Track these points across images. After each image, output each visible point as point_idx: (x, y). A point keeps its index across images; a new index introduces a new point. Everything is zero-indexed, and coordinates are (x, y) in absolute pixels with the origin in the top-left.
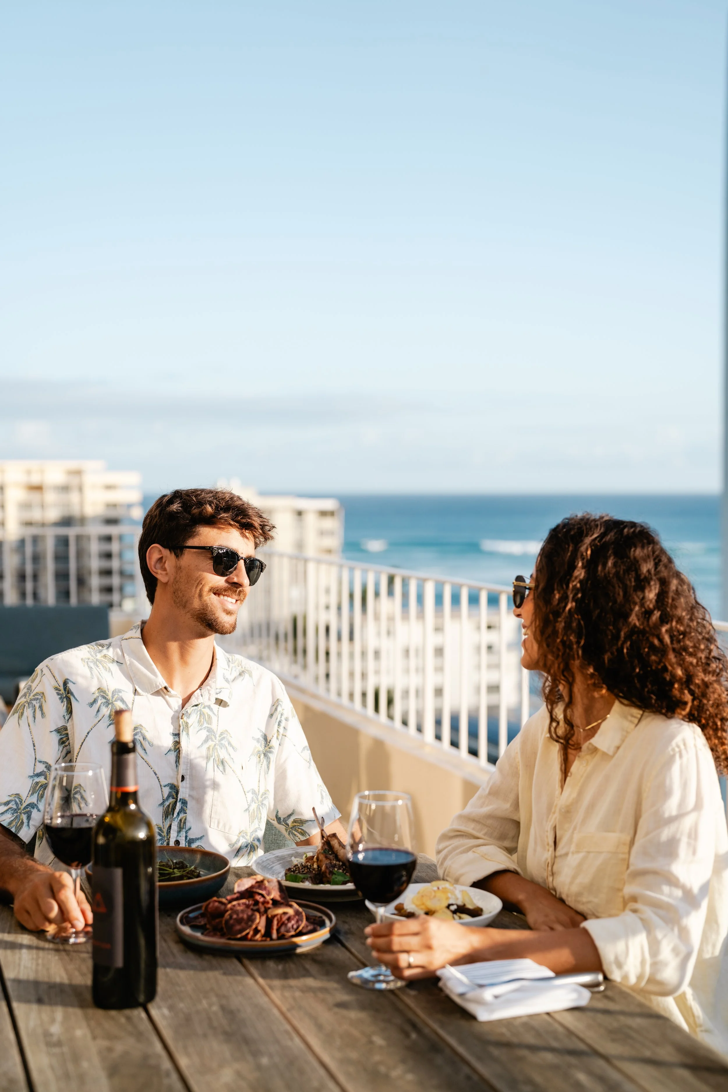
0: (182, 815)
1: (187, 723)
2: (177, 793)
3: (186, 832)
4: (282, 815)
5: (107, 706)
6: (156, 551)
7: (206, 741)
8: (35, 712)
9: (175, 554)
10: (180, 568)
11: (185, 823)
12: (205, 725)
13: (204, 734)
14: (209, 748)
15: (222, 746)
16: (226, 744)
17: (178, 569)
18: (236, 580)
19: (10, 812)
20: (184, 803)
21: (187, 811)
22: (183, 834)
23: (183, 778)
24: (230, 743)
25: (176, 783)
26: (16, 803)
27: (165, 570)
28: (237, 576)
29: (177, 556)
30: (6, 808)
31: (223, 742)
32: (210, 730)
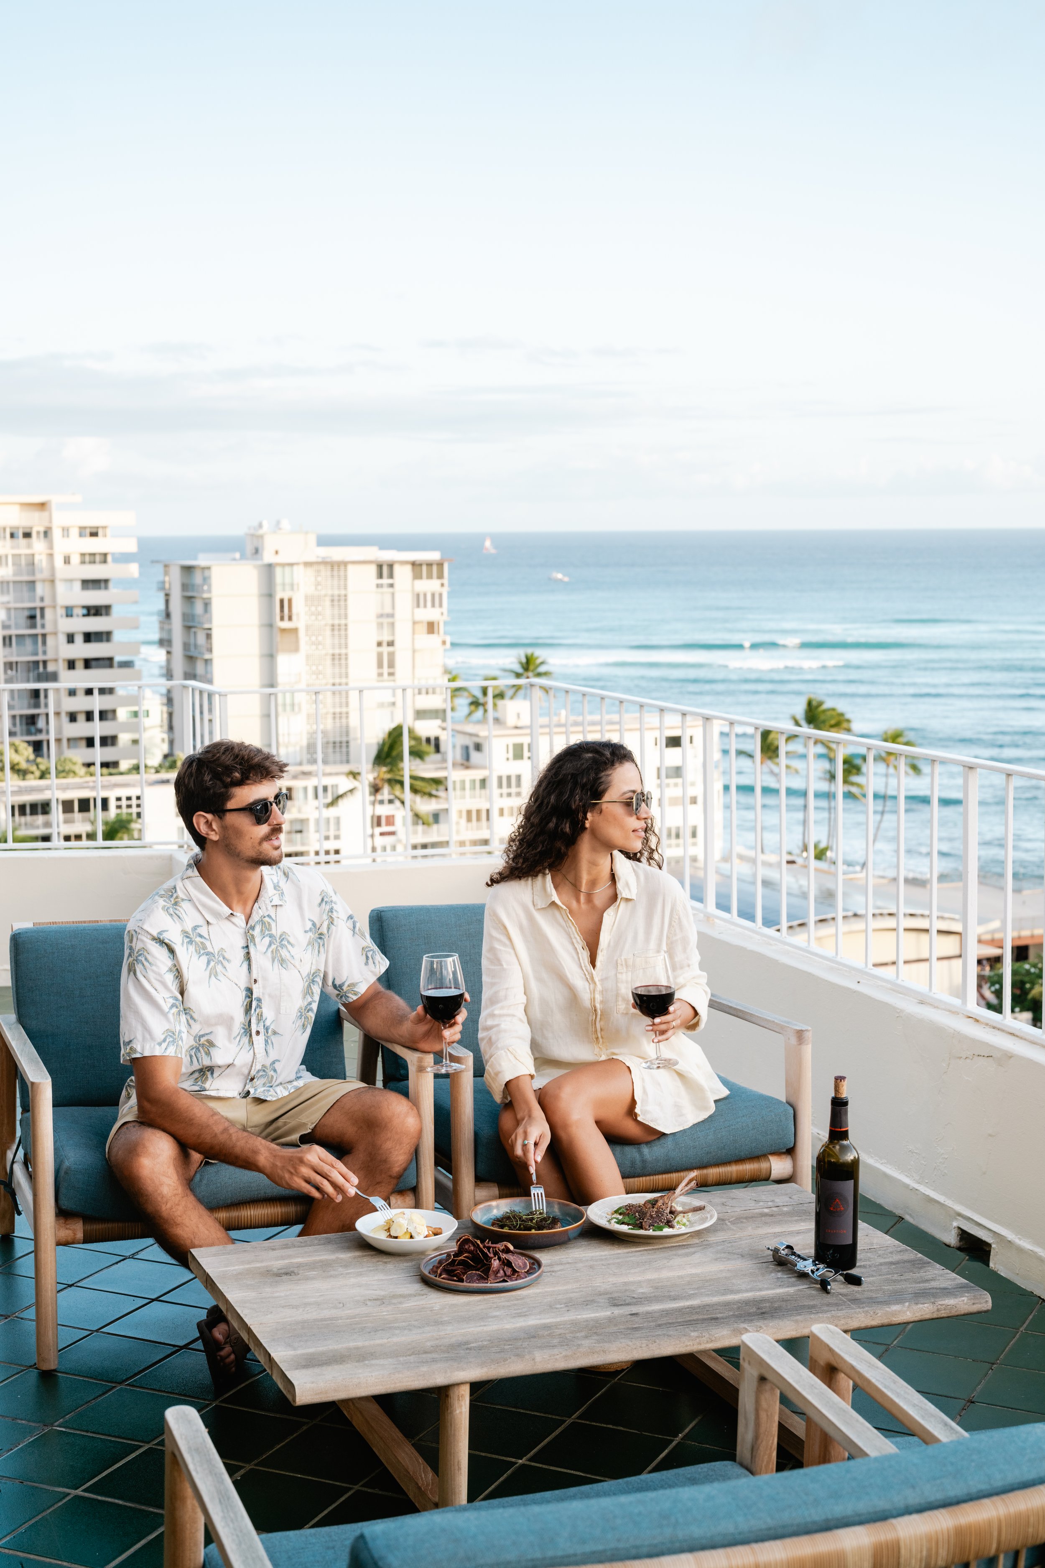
0: (258, 1010)
1: (253, 935)
2: (252, 994)
3: (264, 1022)
4: (337, 983)
5: (191, 944)
6: (201, 820)
7: (270, 945)
8: (143, 965)
9: (219, 817)
10: (226, 827)
11: (261, 1016)
12: (267, 932)
13: (267, 940)
14: (272, 951)
15: (282, 946)
16: (286, 943)
17: (224, 828)
18: (275, 823)
19: (171, 1044)
20: (259, 1000)
21: (263, 1006)
22: (261, 1024)
23: (255, 981)
24: (288, 942)
25: (250, 986)
26: (171, 1036)
27: (214, 830)
28: (275, 818)
29: (221, 818)
30: (166, 1043)
31: (283, 943)
32: (271, 936)
